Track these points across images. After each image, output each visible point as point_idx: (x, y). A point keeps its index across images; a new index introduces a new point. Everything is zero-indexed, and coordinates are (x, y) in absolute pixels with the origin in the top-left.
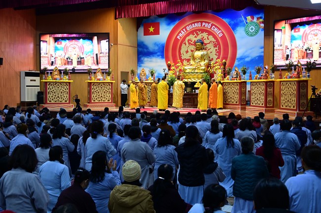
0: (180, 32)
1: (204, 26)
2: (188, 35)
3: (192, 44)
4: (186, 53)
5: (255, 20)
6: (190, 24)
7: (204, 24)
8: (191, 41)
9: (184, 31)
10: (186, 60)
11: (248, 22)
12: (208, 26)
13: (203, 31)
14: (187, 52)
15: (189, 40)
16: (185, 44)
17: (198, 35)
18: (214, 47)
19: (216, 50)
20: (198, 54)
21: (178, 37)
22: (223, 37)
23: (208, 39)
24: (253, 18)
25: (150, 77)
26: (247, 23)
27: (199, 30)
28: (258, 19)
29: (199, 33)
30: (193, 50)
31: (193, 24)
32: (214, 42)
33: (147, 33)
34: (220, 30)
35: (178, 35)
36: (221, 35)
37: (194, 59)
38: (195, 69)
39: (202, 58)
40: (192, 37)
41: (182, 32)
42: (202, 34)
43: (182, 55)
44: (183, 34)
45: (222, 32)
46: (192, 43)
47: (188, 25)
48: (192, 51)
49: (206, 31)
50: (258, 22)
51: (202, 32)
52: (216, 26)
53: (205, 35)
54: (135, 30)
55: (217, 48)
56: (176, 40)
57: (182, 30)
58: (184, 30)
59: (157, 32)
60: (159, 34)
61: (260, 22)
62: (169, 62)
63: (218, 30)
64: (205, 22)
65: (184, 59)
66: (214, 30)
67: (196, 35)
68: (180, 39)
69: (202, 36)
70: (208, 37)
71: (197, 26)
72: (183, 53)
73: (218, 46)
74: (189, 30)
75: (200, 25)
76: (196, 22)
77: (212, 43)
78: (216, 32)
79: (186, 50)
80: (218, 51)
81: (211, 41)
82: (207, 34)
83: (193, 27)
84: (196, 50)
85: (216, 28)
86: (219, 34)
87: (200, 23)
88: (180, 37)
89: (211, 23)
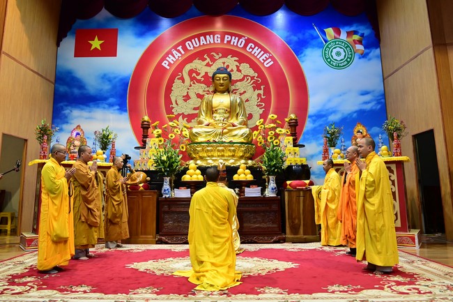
0: (170, 53)
1: (229, 42)
2: (190, 60)
3: (199, 81)
4: (185, 100)
5: (343, 36)
6: (194, 37)
7: (227, 38)
8: (198, 74)
9: (179, 51)
11: (329, 39)
12: (238, 43)
13: (226, 53)
14: (187, 98)
15: (191, 72)
16: (182, 79)
17: (213, 60)
18: (254, 89)
19: (259, 95)
20: (221, 101)
21: (165, 64)
22: (274, 69)
23: (239, 70)
24: (339, 33)
25: (100, 151)
26: (326, 41)
27: (217, 51)
28: (349, 34)
29: (217, 57)
30: (201, 93)
31: (202, 38)
32: (252, 78)
33: (83, 50)
34: (266, 52)
35: (164, 59)
36: (269, 63)
37: (211, 110)
38: (222, 134)
39: (231, 110)
40: (197, 64)
41: (175, 52)
42: (224, 60)
43: (174, 105)
44: (175, 58)
45: (272, 58)
46: (199, 78)
47: (189, 39)
48: (200, 96)
49: (234, 53)
50: (350, 40)
51: (225, 56)
52: (256, 44)
53: (231, 62)
54: (53, 42)
55: (261, 92)
56: (160, 70)
57: (175, 48)
58: (180, 48)
59: (109, 50)
60: (115, 55)
61: (354, 40)
62: (146, 118)
63: (262, 52)
64: (232, 35)
65: (179, 115)
66: (253, 53)
67: (208, 60)
68: (168, 68)
69: (224, 63)
70: (238, 67)
71: (212, 42)
72: (176, 101)
73: (262, 87)
74: (192, 48)
75: (219, 40)
76: (209, 34)
77: (248, 79)
78: (258, 57)
79: (185, 94)
80: (263, 97)
81: (247, 76)
82: (237, 59)
83: (201, 44)
84: (215, 92)
85: (257, 48)
86: (265, 61)
87: (219, 36)
88: (170, 64)
89: (244, 37)
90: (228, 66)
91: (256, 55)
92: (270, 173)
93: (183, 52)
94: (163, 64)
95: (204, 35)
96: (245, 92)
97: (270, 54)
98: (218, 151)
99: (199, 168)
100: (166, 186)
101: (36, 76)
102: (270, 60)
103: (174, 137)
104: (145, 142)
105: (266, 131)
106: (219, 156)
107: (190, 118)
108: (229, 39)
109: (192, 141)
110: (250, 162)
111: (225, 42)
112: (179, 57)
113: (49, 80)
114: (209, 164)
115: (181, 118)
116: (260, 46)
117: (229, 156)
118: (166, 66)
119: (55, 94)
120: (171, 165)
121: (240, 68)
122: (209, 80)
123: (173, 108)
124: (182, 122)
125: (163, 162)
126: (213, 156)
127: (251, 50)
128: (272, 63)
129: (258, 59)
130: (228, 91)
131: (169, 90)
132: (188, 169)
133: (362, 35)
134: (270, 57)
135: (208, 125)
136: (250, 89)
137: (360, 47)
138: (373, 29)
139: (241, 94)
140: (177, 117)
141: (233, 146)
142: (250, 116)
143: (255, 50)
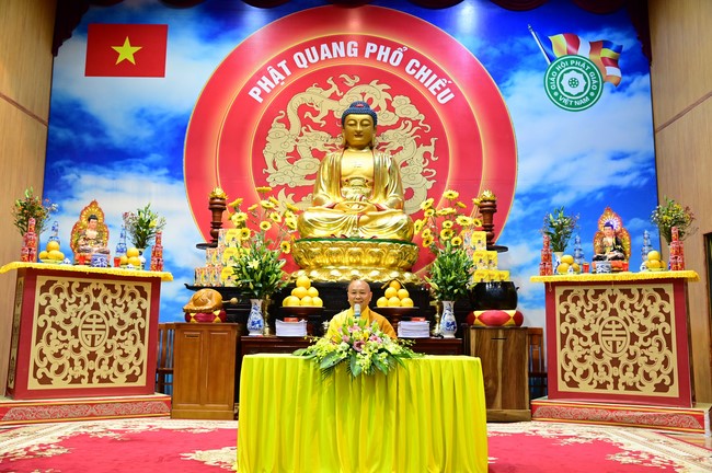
0: (263, 72)
1: (373, 56)
2: (300, 86)
3: (317, 127)
4: (291, 161)
5: (584, 50)
6: (308, 45)
7: (370, 48)
8: (316, 113)
9: (281, 70)
10: (288, 191)
11: (557, 54)
12: (390, 58)
14: (294, 157)
15: (302, 109)
16: (286, 122)
17: (344, 88)
18: (418, 143)
19: (426, 155)
20: (358, 163)
21: (255, 94)
23: (391, 109)
24: (576, 44)
25: (133, 250)
26: (552, 59)
27: (351, 71)
28: (595, 46)
29: (351, 83)
30: (321, 148)
31: (324, 47)
32: (415, 123)
33: (100, 64)
34: (441, 75)
35: (252, 83)
36: (445, 97)
37: (339, 180)
38: (358, 224)
39: (375, 181)
40: (314, 95)
41: (273, 72)
42: (363, 88)
43: (271, 169)
44: (273, 82)
45: (452, 87)
46: (316, 120)
47: (301, 48)
48: (318, 155)
49: (382, 77)
50: (597, 57)
51: (365, 80)
52: (424, 61)
54: (45, 48)
55: (431, 149)
57: (274, 63)
58: (282, 64)
59: (151, 64)
60: (161, 74)
61: (603, 59)
62: (219, 192)
63: (435, 76)
64: (379, 42)
65: (279, 188)
66: (417, 77)
67: (335, 88)
68: (260, 100)
69: (363, 94)
70: (388, 102)
71: (342, 54)
72: (274, 163)
73: (433, 140)
74: (305, 65)
75: (356, 50)
76: (337, 39)
77: (406, 126)
78: (427, 85)
79: (291, 150)
80: (433, 159)
81: (406, 119)
82: (387, 87)
83: (323, 58)
84: (346, 146)
85: (424, 68)
86: (438, 92)
87: (356, 44)
88: (263, 94)
89: (402, 46)
90: (371, 100)
91: (422, 80)
92: (445, 295)
93: (288, 72)
94: (251, 93)
95: (329, 41)
96: (400, 148)
97: (448, 79)
98: (351, 254)
99: (314, 284)
100: (256, 315)
101: (14, 108)
102: (448, 91)
103: (269, 226)
104: (215, 236)
105: (438, 220)
106: (351, 264)
107: (299, 193)
108: (374, 50)
109: (302, 236)
110: (408, 277)
111: (367, 55)
112: (280, 80)
113: (37, 118)
114: (333, 277)
115: (282, 192)
116: (430, 65)
117: (370, 264)
118: (257, 97)
119: (48, 144)
120: (265, 279)
121: (393, 104)
122: (336, 125)
123: (268, 175)
124: (284, 201)
125: (252, 273)
126: (340, 264)
127: (414, 71)
128: (452, 96)
129: (427, 89)
130: (369, 145)
131: (261, 141)
132: (294, 286)
133: (619, 50)
134: (448, 86)
135: (332, 208)
136: (410, 144)
137: (613, 72)
138: (638, 38)
139: (393, 152)
140: (275, 192)
141: (377, 246)
142: (409, 194)
143: (421, 72)
